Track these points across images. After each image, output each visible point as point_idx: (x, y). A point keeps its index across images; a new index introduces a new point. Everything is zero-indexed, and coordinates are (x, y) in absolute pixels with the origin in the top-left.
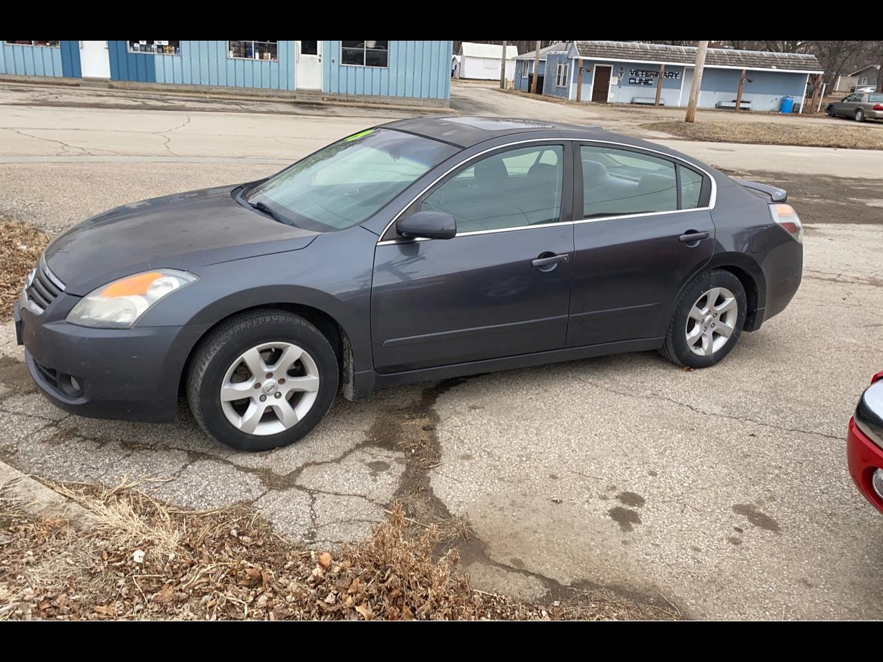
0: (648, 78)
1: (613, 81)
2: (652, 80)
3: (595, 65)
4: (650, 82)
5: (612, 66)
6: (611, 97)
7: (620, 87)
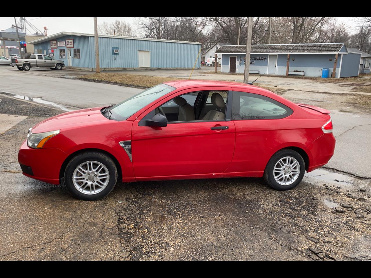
0: (252, 61)
1: (238, 63)
2: (254, 62)
3: (230, 56)
4: (253, 63)
5: (237, 56)
6: (237, 70)
7: (240, 66)
